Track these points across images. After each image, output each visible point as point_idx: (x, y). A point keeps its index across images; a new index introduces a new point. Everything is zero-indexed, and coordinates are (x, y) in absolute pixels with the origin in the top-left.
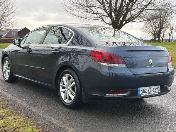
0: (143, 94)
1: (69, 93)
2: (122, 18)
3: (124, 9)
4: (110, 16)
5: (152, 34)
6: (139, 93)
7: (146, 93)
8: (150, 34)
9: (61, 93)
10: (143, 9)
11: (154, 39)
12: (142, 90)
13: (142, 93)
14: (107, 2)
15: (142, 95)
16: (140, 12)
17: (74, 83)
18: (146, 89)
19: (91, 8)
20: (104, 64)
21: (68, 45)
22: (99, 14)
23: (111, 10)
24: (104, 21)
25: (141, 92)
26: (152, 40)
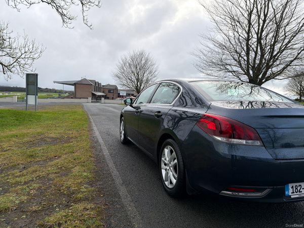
0: (295, 193)
1: (171, 174)
2: (261, 75)
3: (264, 66)
4: (247, 74)
5: (297, 93)
6: (286, 193)
7: (300, 192)
8: (295, 93)
9: (162, 170)
10: (287, 66)
11: (299, 98)
12: (292, 187)
13: (293, 193)
14: (244, 59)
15: (292, 197)
16: (284, 69)
17: (176, 161)
18: (301, 185)
19: (226, 66)
20: (219, 139)
21: (174, 106)
22: (234, 72)
23: (248, 67)
24: (240, 79)
25: (291, 190)
26: (297, 100)
